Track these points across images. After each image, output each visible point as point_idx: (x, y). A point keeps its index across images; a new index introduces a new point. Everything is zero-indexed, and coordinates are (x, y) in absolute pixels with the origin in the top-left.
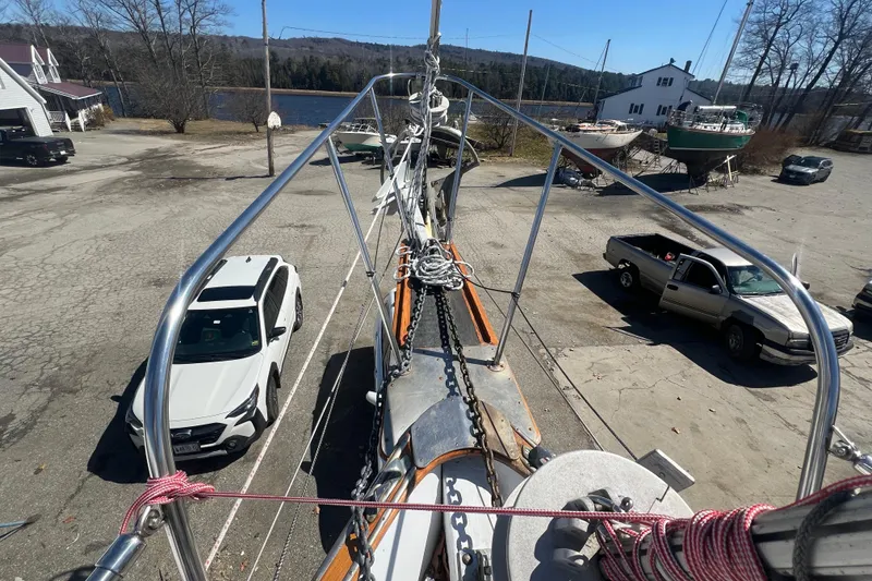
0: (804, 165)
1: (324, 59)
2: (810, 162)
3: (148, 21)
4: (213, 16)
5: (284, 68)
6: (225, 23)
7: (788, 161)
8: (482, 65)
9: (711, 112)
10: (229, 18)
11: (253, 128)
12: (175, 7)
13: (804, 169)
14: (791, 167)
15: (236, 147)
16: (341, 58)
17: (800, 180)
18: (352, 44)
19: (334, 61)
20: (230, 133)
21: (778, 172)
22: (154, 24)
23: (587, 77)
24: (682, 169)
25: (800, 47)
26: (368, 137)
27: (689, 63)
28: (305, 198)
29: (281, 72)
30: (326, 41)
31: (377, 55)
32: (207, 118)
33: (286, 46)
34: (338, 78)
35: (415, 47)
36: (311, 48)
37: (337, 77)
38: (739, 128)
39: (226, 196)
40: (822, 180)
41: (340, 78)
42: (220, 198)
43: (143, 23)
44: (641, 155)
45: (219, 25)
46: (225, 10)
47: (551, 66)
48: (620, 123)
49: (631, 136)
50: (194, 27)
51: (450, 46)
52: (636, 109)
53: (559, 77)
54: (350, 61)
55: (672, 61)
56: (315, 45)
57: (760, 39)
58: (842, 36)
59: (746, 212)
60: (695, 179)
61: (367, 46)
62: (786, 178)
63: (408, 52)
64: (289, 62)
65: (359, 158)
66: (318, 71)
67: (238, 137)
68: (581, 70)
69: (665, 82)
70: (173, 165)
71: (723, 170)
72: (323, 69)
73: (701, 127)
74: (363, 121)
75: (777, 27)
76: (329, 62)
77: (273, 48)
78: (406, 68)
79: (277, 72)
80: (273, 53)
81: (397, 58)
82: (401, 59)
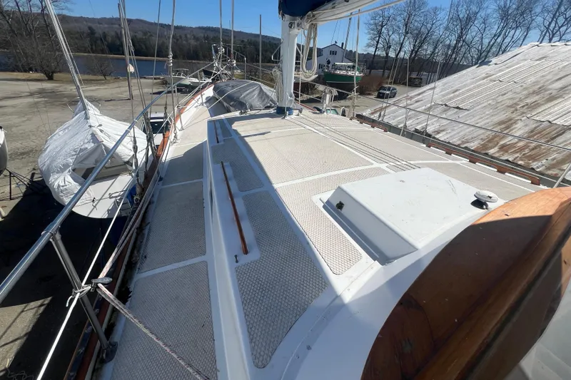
0: (386, 90)
2: (389, 89)
4: (58, 3)
5: (101, 39)
7: (380, 89)
8: (243, 41)
11: (103, 77)
13: (385, 92)
14: (381, 91)
15: (98, 87)
16: (145, 33)
17: (383, 96)
18: (151, 23)
19: (139, 35)
20: (87, 80)
21: (376, 93)
26: (183, 79)
27: (343, 44)
29: (99, 42)
33: (100, 24)
34: (144, 48)
40: (393, 97)
41: (146, 47)
42: (109, 108)
49: (314, 77)
52: (321, 67)
54: (151, 36)
55: (336, 42)
57: (375, 33)
58: (407, 33)
60: (341, 97)
61: (162, 25)
63: (192, 31)
64: (105, 35)
67: (93, 82)
69: (333, 53)
70: (64, 96)
73: (338, 72)
74: (178, 71)
75: (382, 27)
76: (135, 36)
77: (90, 24)
78: (193, 42)
79: (96, 42)
80: (90, 28)
81: (186, 35)
82: (188, 36)
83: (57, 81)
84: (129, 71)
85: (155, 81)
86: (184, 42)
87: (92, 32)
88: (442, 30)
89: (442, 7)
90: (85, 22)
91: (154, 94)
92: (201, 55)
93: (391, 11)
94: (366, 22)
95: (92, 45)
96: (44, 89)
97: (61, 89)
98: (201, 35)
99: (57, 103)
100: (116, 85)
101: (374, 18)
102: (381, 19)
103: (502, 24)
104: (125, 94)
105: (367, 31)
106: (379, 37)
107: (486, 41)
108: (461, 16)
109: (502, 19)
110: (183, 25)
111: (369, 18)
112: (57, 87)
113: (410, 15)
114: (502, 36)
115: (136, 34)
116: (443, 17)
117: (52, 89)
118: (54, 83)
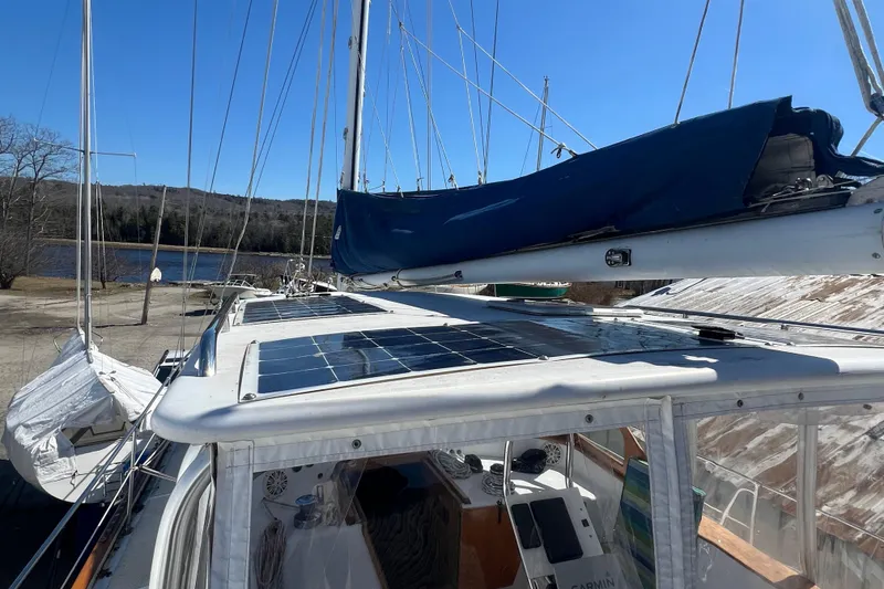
18: (208, 195)
20: (70, 289)
26: (243, 290)
36: (152, 197)
37: (185, 230)
39: (105, 338)
41: (190, 231)
61: (226, 197)
63: (278, 206)
74: (236, 277)
76: (176, 214)
78: (276, 223)
81: (265, 213)
82: (271, 214)
83: (18, 290)
84: (152, 278)
85: (194, 290)
86: (261, 223)
91: (187, 314)
92: (287, 243)
97: (19, 305)
99: (8, 331)
100: (121, 297)
104: (134, 314)
112: (14, 301)
115: (178, 211)
117: (6, 305)
118: (10, 294)
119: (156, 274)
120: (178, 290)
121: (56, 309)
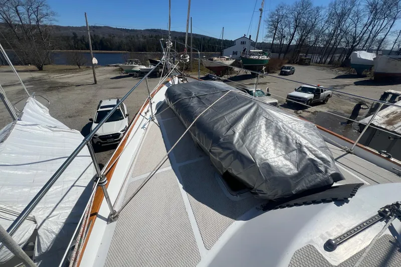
0: (287, 69)
1: (101, 36)
2: (289, 68)
3: (12, 19)
4: (48, 17)
6: (54, 20)
7: (282, 68)
9: (254, 52)
10: (56, 18)
11: (77, 67)
12: (26, 13)
13: (286, 70)
14: (283, 70)
15: (73, 75)
16: (110, 36)
17: (285, 74)
18: (114, 29)
19: (106, 37)
20: (67, 69)
21: (279, 72)
22: (15, 20)
23: (219, 42)
24: (249, 73)
25: (286, 30)
26: (134, 67)
27: (250, 36)
28: (114, 90)
29: (80, 42)
30: (100, 27)
31: (127, 34)
32: (50, 64)
35: (144, 30)
36: (93, 31)
37: (109, 44)
38: (265, 58)
39: (80, 91)
40: (293, 74)
41: (111, 45)
42: (78, 92)
43: (9, 20)
44: (236, 69)
45: (51, 20)
46: (53, 14)
47: (204, 38)
48: (227, 57)
49: (231, 62)
50: (38, 21)
51: (160, 30)
52: (235, 53)
53: (208, 42)
54: (114, 36)
55: (245, 35)
56: (96, 30)
57: (273, 27)
58: (297, 26)
59: (268, 84)
60: (253, 76)
61: (121, 29)
62: (282, 74)
63: (141, 32)
64: (83, 37)
65: (131, 75)
66: (99, 42)
67: (71, 71)
68: (216, 39)
69: (243, 43)
70: (47, 83)
71: (263, 72)
72: (101, 40)
73: (252, 57)
74: (131, 61)
75: (278, 23)
76: (104, 37)
77: (74, 31)
78: (142, 40)
79: (77, 43)
80: (74, 34)
81: (137, 35)
82: (139, 36)
83: (48, 71)
84: (94, 63)
85: (115, 68)
86: (136, 40)
87: (75, 36)
88: (323, 23)
89: (323, 7)
90: (71, 30)
91: (113, 78)
92: (147, 48)
93: (285, 11)
94: (266, 20)
95: (75, 45)
96: (33, 78)
97: (46, 77)
98: (147, 35)
100: (87, 72)
101: (271, 17)
102: (277, 17)
103: (372, 16)
104: (91, 79)
105: (266, 27)
106: (276, 30)
107: (359, 30)
108: (338, 12)
109: (372, 13)
110: (135, 29)
111: (268, 17)
112: (43, 76)
113: (299, 14)
114: (371, 25)
116: (324, 13)
117: (40, 77)
118: (42, 73)
119: (95, 61)
120: (110, 68)
121: (60, 78)
